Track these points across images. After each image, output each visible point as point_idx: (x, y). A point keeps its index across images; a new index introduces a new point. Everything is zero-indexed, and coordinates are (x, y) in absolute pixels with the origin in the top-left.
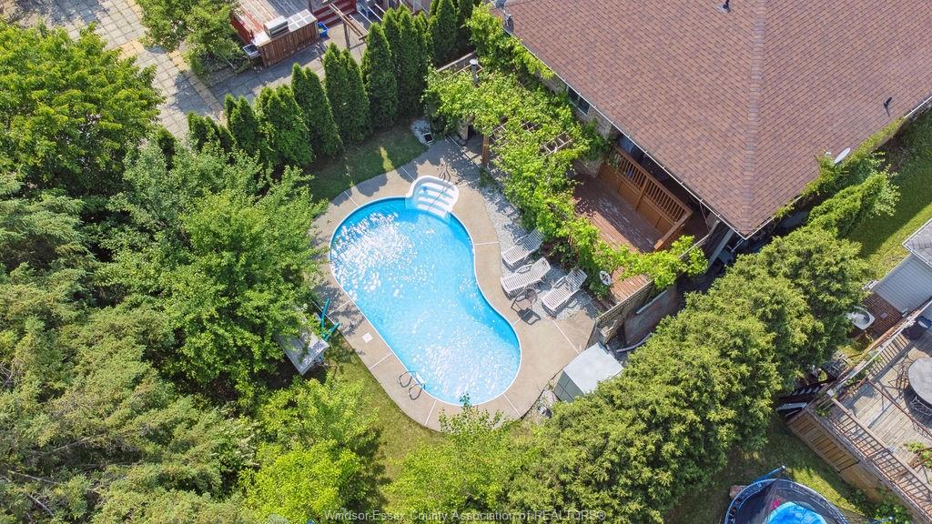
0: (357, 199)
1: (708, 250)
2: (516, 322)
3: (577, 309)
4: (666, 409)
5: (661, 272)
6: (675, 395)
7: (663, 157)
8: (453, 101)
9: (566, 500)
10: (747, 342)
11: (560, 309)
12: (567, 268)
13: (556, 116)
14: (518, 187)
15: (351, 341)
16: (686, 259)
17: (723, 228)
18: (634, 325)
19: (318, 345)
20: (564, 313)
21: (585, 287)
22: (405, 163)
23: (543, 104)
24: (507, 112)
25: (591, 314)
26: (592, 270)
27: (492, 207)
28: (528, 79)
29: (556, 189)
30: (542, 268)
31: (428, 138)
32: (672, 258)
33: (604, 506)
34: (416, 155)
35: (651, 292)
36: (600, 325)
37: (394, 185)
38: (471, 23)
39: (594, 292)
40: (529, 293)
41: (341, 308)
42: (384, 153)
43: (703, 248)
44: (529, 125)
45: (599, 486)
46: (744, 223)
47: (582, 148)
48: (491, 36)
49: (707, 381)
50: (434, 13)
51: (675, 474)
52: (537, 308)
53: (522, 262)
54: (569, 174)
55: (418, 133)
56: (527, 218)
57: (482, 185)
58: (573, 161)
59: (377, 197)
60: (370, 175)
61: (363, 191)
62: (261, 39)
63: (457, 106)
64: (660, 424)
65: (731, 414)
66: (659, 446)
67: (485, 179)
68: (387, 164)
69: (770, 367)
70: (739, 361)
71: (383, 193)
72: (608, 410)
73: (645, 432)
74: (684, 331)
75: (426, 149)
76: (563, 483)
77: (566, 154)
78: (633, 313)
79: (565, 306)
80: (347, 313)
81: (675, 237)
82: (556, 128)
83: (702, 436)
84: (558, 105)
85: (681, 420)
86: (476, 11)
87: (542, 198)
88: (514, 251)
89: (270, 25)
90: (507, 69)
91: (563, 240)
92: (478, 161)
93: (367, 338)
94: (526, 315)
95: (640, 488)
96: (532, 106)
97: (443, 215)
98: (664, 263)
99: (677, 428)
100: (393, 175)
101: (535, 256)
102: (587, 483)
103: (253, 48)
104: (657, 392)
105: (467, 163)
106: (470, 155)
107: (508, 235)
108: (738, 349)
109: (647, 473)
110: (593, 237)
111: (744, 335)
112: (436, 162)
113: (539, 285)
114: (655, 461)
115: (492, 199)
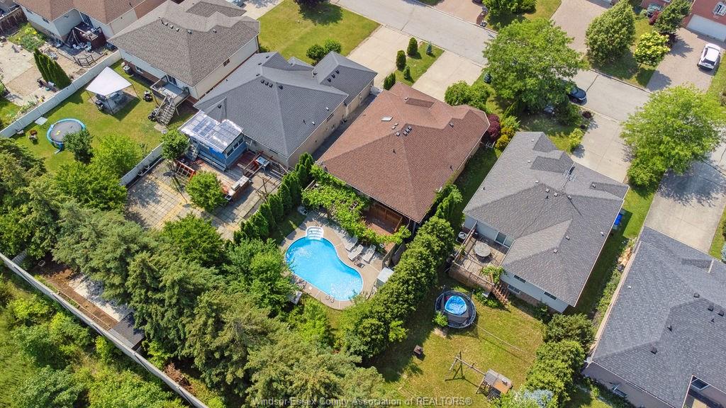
0: (288, 243)
1: (410, 228)
2: (357, 269)
3: (375, 258)
4: (407, 277)
5: (397, 239)
6: (408, 273)
7: (388, 203)
8: (314, 200)
9: (388, 309)
10: (422, 254)
11: (370, 260)
12: (368, 246)
13: (350, 196)
14: (345, 224)
15: (306, 291)
16: (404, 233)
17: (412, 222)
18: (395, 258)
19: (299, 294)
20: (372, 261)
21: (376, 250)
22: (301, 223)
23: (345, 194)
24: (333, 198)
25: (381, 258)
26: (377, 245)
27: (336, 232)
28: (338, 186)
29: (357, 221)
30: (360, 248)
31: (305, 212)
32: (400, 234)
33: (398, 308)
34: (303, 220)
35: (396, 247)
36: (384, 261)
37: (300, 234)
38: (312, 171)
39: (379, 251)
40: (359, 258)
41: (298, 281)
42: (292, 223)
43: (409, 228)
44: (342, 201)
45: (395, 303)
46: (417, 218)
47: (362, 205)
48: (320, 174)
49: (414, 267)
50: (297, 170)
51: (414, 294)
52: (362, 262)
53: (353, 248)
54: (361, 215)
55: (301, 212)
56: (350, 233)
57: (330, 225)
58: (360, 210)
59: (295, 240)
60: (290, 232)
61: (289, 239)
62: (232, 193)
63: (316, 201)
64: (406, 282)
65: (424, 274)
66: (407, 288)
67: (331, 222)
68: (294, 226)
69: (431, 259)
70: (421, 260)
71: (297, 237)
72: (392, 283)
73: (403, 285)
74: (407, 256)
75: (306, 217)
76: (385, 304)
77: (357, 209)
78: (393, 255)
79: (371, 258)
80: (300, 282)
81: (399, 227)
82: (351, 200)
83: (418, 283)
84: (350, 192)
85: (411, 279)
86: (313, 167)
87: (355, 226)
88: (350, 245)
89: (234, 187)
90: (329, 184)
91: (365, 237)
92: (326, 216)
93: (310, 288)
94: (360, 265)
95: (405, 301)
96: (341, 195)
97: (319, 239)
98: (397, 237)
99: (411, 282)
100: (298, 230)
101: (357, 245)
102: (391, 303)
103: (229, 197)
104: (403, 274)
105: (322, 218)
106: (322, 215)
107: (345, 239)
108: (421, 256)
109: (406, 296)
110: (374, 234)
111: (421, 252)
112: (311, 221)
113: (361, 254)
114: (408, 293)
115: (335, 229)
